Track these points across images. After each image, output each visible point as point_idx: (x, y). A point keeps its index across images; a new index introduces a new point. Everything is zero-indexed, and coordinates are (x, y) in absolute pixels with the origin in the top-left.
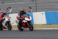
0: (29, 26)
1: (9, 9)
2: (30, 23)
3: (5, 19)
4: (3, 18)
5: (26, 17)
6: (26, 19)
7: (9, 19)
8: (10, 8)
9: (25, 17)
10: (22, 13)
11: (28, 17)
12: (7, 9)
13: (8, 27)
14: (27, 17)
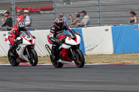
0: (75, 57)
1: (83, 16)
2: (78, 50)
3: (22, 40)
4: (19, 38)
5: (68, 38)
6: (67, 40)
7: (31, 41)
8: (85, 13)
9: (66, 36)
10: (59, 28)
11: (72, 37)
12: (78, 16)
13: (30, 59)
14: (70, 36)
